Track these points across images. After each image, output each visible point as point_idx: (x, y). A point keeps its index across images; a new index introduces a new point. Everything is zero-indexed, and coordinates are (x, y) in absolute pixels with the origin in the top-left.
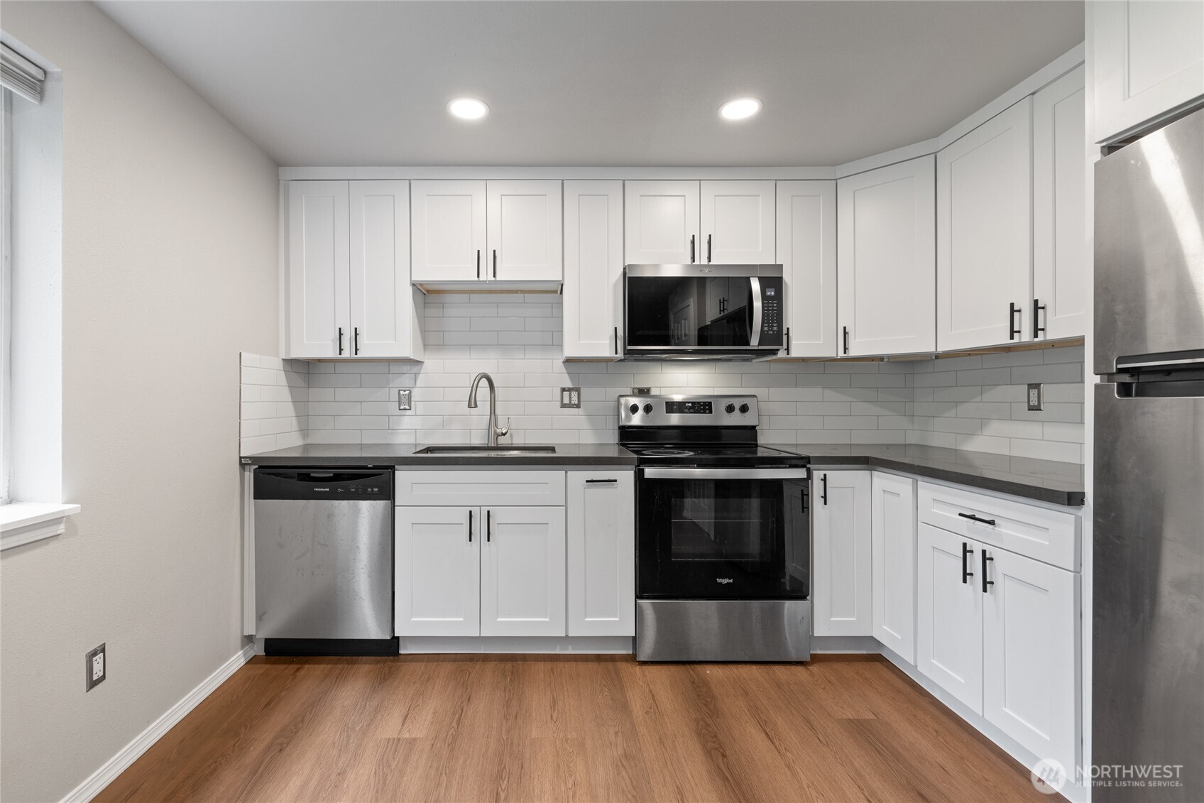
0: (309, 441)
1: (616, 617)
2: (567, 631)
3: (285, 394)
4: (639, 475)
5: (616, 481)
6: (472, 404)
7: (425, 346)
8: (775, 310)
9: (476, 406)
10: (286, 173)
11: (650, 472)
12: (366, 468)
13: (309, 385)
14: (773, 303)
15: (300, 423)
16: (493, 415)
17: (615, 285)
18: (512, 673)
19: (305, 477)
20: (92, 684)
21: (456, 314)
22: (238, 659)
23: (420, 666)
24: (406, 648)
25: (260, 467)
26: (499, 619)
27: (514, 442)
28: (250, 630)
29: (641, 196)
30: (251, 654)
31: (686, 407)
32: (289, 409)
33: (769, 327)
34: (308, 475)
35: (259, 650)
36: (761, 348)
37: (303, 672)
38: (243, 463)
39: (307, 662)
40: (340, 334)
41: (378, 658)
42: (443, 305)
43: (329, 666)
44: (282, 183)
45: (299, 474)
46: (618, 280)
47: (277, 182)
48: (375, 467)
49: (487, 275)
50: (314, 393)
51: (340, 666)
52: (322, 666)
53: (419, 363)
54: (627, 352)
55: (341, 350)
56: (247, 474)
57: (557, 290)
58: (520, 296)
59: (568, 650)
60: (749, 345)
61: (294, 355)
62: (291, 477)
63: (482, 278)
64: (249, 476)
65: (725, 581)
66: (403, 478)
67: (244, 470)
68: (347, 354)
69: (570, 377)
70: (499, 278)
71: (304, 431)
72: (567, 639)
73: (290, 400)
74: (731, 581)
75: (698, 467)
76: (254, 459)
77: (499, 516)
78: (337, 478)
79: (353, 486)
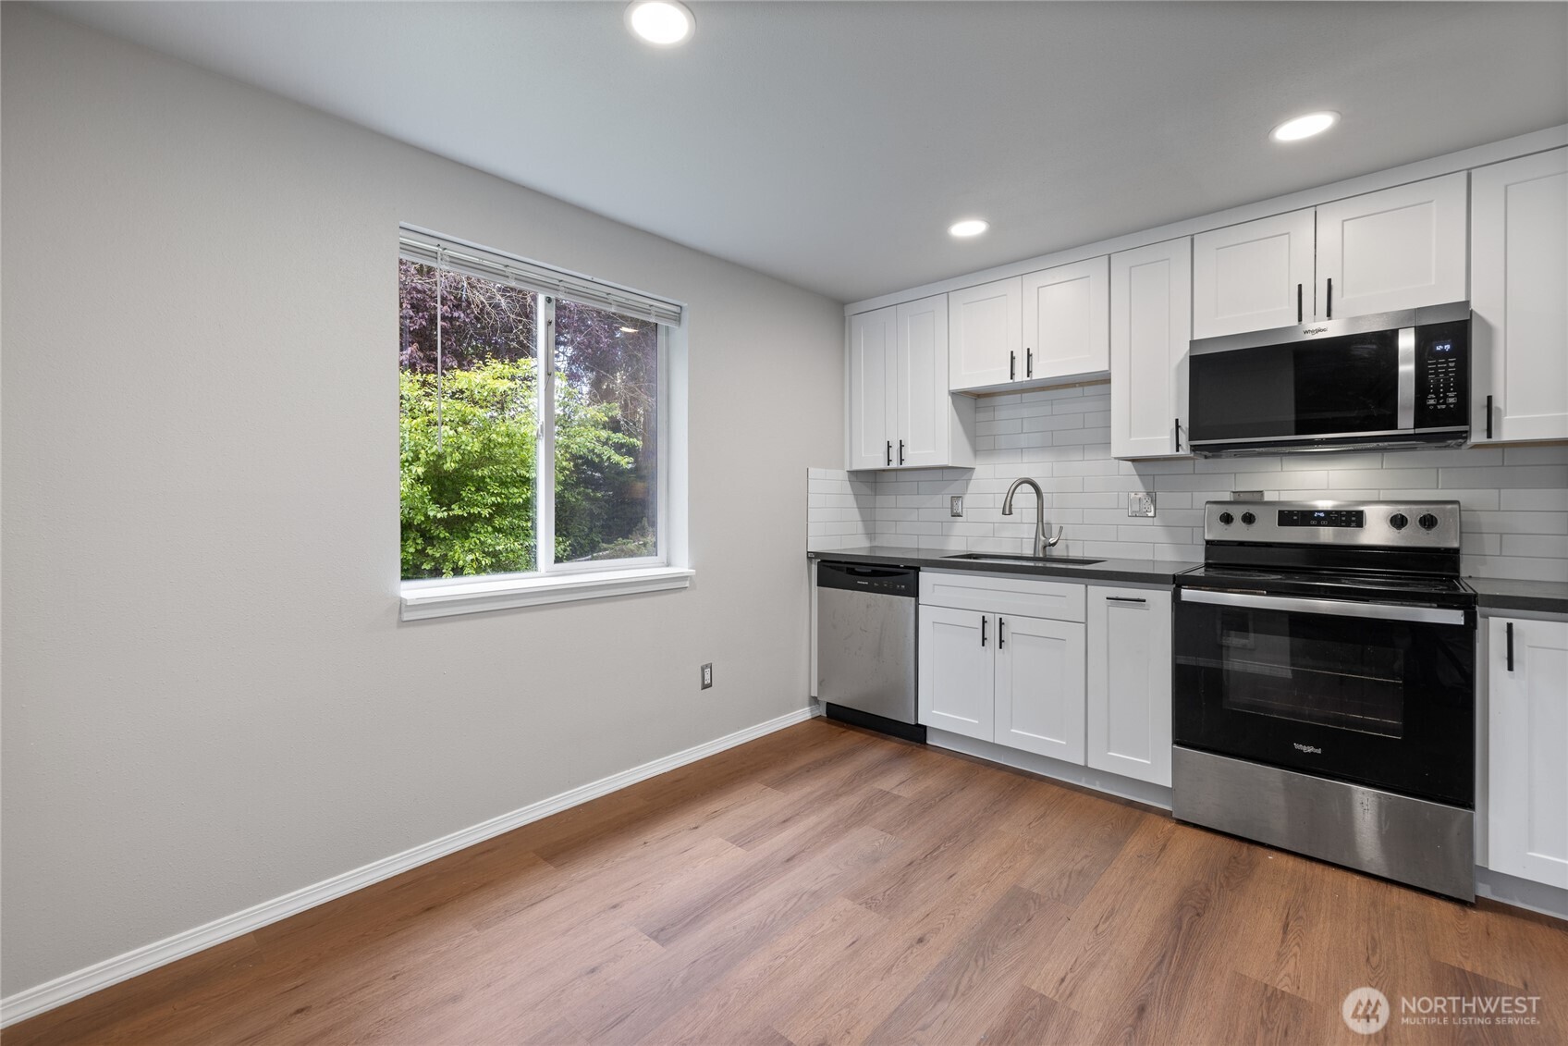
0: (876, 544)
1: (1148, 760)
2: (1086, 760)
3: (851, 501)
4: (1176, 597)
5: (1144, 601)
6: (1007, 510)
7: (976, 451)
8: (1451, 372)
9: (1011, 513)
10: (850, 310)
11: (1188, 594)
12: (898, 567)
13: (875, 492)
14: (1447, 362)
15: (866, 527)
16: (1040, 523)
17: (1179, 367)
18: (1019, 785)
19: (851, 572)
20: (705, 687)
21: (1007, 416)
22: (804, 713)
23: (936, 757)
24: (932, 741)
25: (823, 561)
26: (1013, 730)
27: (1070, 554)
28: (815, 694)
29: (1217, 249)
30: (817, 713)
31: (1315, 519)
32: (855, 514)
33: (1438, 398)
34: (853, 569)
35: (822, 711)
36: (1419, 431)
37: (846, 734)
38: (811, 556)
39: (853, 729)
40: (889, 447)
41: (907, 741)
42: (994, 408)
43: (866, 736)
44: (847, 318)
45: (848, 569)
46: (1182, 360)
47: (843, 319)
48: (905, 567)
49: (1021, 376)
50: (881, 500)
51: (875, 738)
52: (862, 735)
53: (972, 469)
54: (1194, 448)
55: (889, 461)
56: (813, 566)
57: (1104, 380)
58: (1078, 390)
59: (1080, 781)
60: (1396, 428)
61: (856, 467)
62: (842, 571)
63: (1018, 378)
64: (814, 568)
65: (1310, 749)
66: (927, 578)
67: (811, 562)
68: (894, 464)
69: (1141, 479)
70: (1035, 376)
71: (871, 534)
72: (1085, 770)
73: (855, 506)
74: (1319, 751)
75: (1268, 594)
76: (817, 555)
77: (1013, 625)
78: (875, 574)
79: (886, 581)
